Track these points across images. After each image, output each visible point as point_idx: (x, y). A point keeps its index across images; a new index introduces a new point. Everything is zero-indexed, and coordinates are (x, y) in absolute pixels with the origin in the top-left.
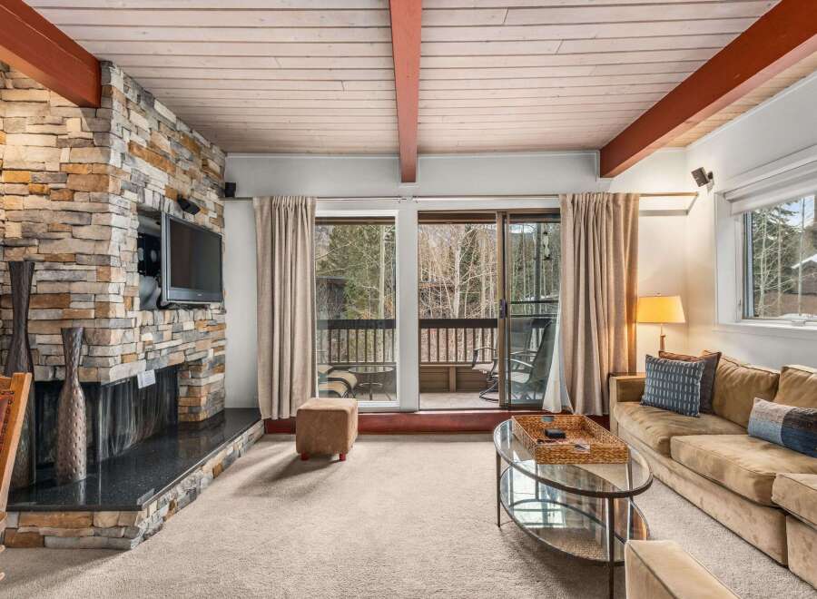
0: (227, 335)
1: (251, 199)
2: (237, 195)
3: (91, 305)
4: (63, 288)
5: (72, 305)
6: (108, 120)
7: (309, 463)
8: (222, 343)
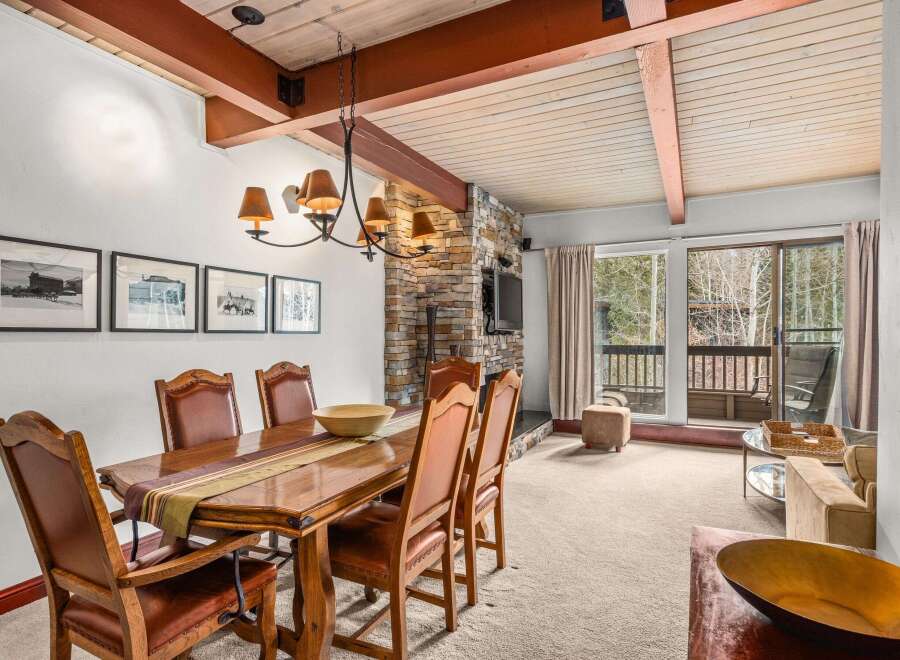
0: (524, 354)
1: (543, 249)
2: (532, 247)
3: (463, 332)
4: (448, 322)
5: (453, 332)
6: (471, 219)
7: (590, 451)
8: (521, 360)
